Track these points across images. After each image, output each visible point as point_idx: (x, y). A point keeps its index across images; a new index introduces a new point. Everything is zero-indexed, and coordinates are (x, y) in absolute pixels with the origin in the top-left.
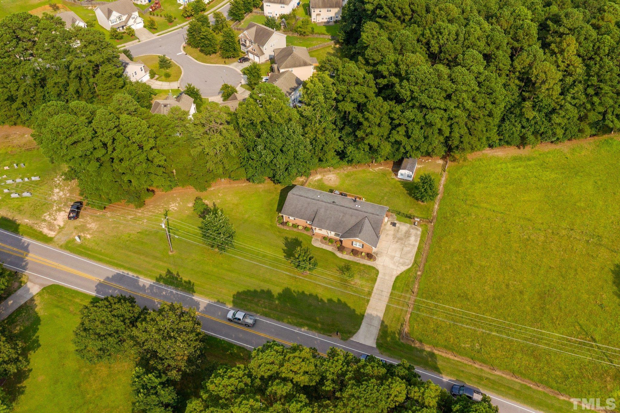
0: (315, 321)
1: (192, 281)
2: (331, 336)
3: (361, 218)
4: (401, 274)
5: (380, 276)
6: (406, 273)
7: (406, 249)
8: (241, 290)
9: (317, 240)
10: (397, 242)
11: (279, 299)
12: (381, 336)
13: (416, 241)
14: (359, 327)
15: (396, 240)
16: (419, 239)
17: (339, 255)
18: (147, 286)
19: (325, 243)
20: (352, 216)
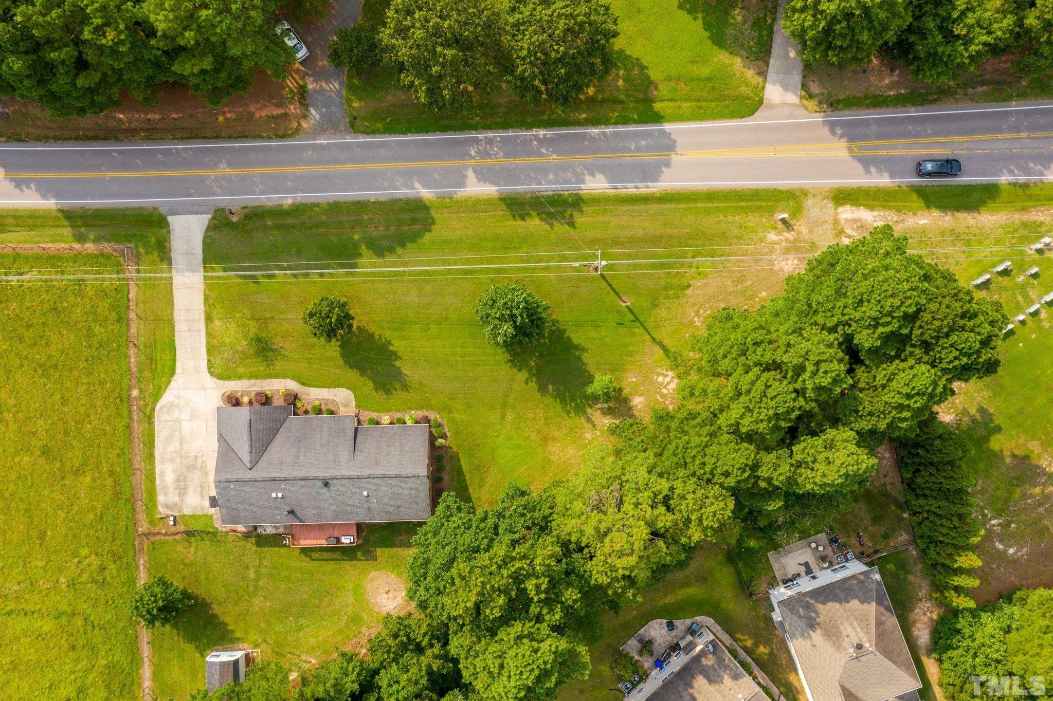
0: (279, 227)
1: (520, 223)
2: (243, 208)
3: (260, 464)
4: (169, 382)
5: (204, 364)
6: (160, 387)
7: (174, 447)
8: (428, 237)
9: (346, 406)
10: (196, 457)
11: (356, 246)
12: (165, 241)
13: (162, 474)
14: (204, 243)
15: (200, 461)
16: (158, 482)
17: (292, 385)
18: (588, 178)
19: (327, 402)
20: (281, 463)
